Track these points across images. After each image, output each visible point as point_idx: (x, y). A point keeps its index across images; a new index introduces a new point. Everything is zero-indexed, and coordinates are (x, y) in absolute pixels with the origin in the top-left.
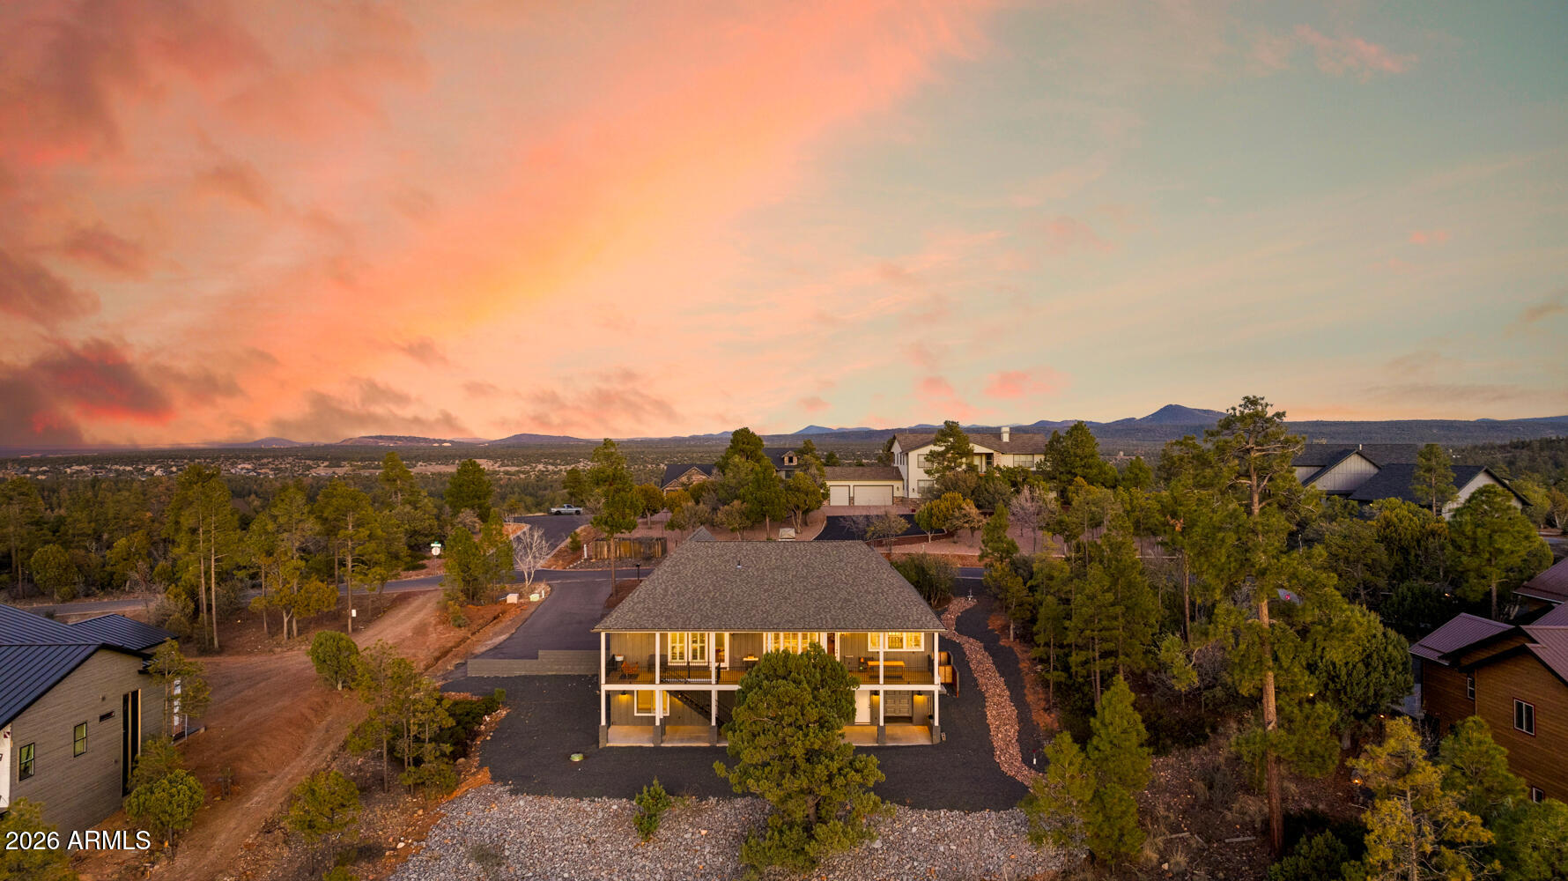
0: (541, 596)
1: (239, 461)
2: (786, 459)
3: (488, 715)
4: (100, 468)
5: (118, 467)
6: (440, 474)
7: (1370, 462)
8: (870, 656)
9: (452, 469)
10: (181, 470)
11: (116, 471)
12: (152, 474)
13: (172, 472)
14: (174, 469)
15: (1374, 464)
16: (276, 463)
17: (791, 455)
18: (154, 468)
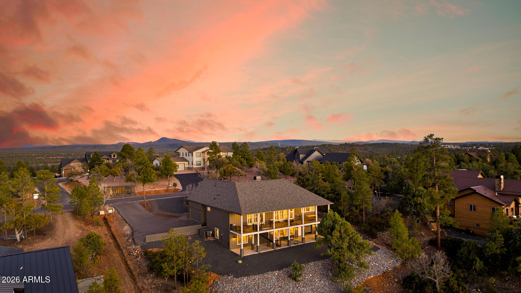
0: (113, 210)
2: (112, 156)
7: (319, 152)
15: (321, 153)
17: (114, 154)
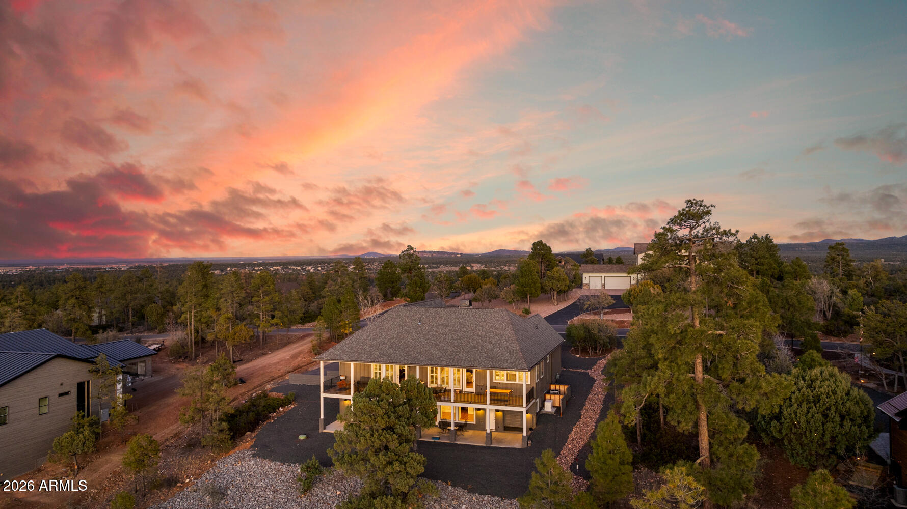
1: (351, 264)
3: (282, 407)
4: (286, 268)
5: (294, 267)
6: (450, 272)
8: (494, 385)
9: (457, 269)
10: (323, 269)
11: (293, 269)
12: (309, 271)
13: (318, 270)
14: (319, 268)
16: (370, 265)
18: (310, 268)
